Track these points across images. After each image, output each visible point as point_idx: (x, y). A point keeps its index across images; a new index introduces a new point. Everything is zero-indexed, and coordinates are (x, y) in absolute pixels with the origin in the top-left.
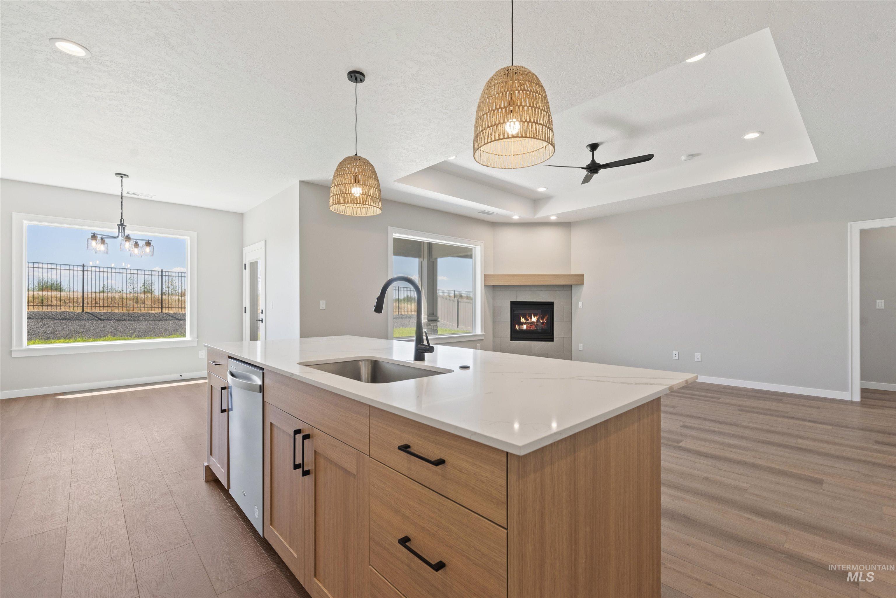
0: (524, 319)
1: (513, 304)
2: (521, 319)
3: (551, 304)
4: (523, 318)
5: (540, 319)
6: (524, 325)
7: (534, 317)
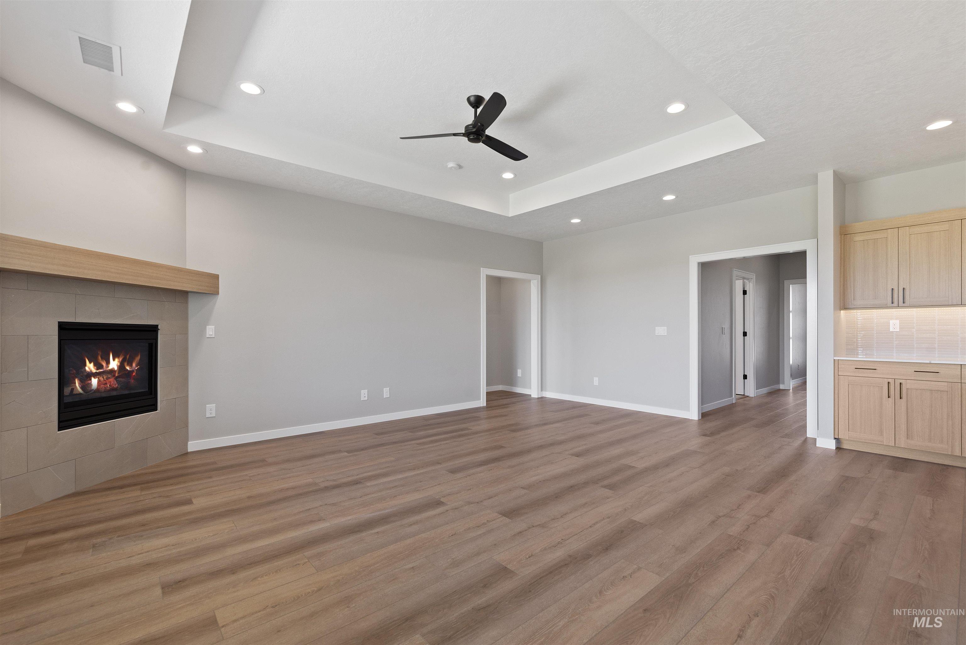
0: (92, 364)
1: (63, 327)
2: (85, 365)
3: (153, 330)
4: (90, 363)
5: (126, 364)
6: (93, 379)
7: (114, 360)
